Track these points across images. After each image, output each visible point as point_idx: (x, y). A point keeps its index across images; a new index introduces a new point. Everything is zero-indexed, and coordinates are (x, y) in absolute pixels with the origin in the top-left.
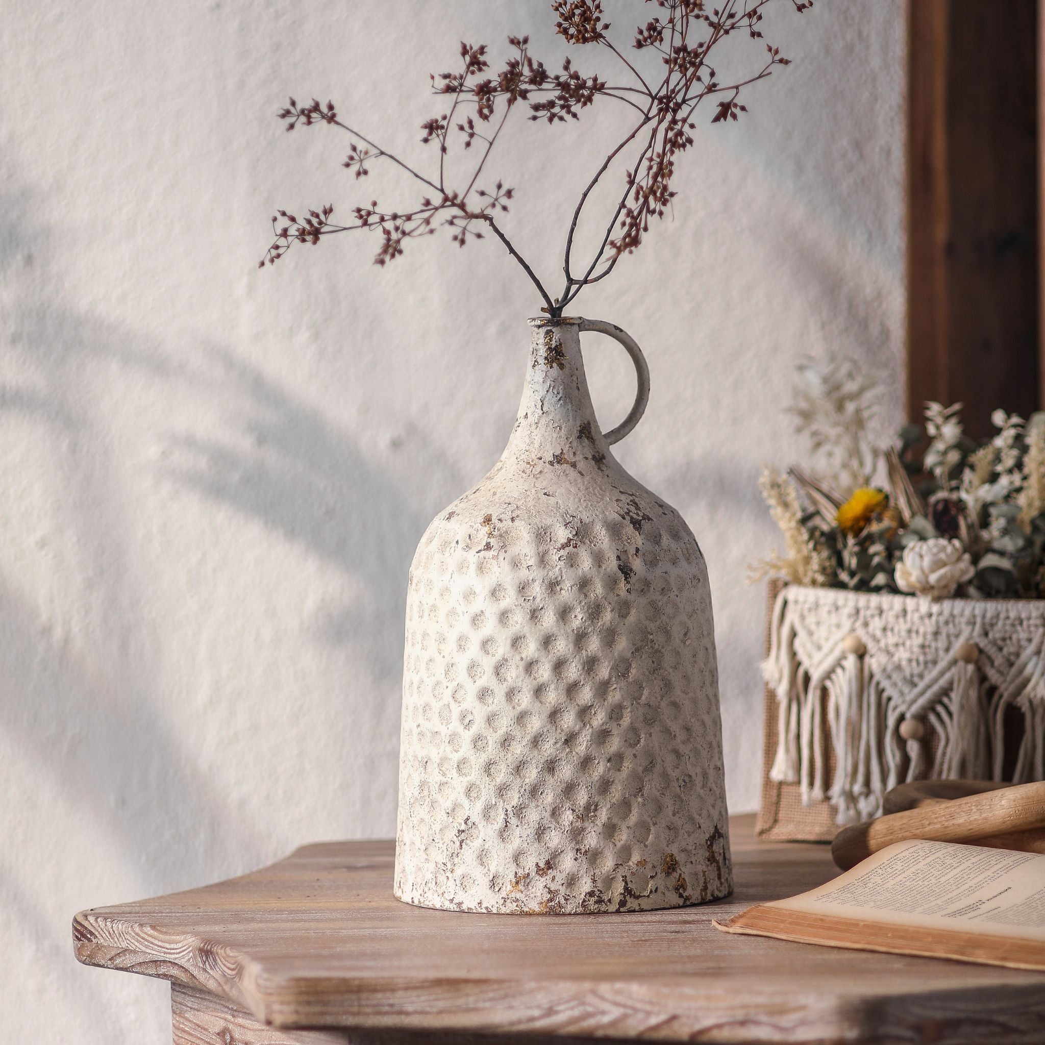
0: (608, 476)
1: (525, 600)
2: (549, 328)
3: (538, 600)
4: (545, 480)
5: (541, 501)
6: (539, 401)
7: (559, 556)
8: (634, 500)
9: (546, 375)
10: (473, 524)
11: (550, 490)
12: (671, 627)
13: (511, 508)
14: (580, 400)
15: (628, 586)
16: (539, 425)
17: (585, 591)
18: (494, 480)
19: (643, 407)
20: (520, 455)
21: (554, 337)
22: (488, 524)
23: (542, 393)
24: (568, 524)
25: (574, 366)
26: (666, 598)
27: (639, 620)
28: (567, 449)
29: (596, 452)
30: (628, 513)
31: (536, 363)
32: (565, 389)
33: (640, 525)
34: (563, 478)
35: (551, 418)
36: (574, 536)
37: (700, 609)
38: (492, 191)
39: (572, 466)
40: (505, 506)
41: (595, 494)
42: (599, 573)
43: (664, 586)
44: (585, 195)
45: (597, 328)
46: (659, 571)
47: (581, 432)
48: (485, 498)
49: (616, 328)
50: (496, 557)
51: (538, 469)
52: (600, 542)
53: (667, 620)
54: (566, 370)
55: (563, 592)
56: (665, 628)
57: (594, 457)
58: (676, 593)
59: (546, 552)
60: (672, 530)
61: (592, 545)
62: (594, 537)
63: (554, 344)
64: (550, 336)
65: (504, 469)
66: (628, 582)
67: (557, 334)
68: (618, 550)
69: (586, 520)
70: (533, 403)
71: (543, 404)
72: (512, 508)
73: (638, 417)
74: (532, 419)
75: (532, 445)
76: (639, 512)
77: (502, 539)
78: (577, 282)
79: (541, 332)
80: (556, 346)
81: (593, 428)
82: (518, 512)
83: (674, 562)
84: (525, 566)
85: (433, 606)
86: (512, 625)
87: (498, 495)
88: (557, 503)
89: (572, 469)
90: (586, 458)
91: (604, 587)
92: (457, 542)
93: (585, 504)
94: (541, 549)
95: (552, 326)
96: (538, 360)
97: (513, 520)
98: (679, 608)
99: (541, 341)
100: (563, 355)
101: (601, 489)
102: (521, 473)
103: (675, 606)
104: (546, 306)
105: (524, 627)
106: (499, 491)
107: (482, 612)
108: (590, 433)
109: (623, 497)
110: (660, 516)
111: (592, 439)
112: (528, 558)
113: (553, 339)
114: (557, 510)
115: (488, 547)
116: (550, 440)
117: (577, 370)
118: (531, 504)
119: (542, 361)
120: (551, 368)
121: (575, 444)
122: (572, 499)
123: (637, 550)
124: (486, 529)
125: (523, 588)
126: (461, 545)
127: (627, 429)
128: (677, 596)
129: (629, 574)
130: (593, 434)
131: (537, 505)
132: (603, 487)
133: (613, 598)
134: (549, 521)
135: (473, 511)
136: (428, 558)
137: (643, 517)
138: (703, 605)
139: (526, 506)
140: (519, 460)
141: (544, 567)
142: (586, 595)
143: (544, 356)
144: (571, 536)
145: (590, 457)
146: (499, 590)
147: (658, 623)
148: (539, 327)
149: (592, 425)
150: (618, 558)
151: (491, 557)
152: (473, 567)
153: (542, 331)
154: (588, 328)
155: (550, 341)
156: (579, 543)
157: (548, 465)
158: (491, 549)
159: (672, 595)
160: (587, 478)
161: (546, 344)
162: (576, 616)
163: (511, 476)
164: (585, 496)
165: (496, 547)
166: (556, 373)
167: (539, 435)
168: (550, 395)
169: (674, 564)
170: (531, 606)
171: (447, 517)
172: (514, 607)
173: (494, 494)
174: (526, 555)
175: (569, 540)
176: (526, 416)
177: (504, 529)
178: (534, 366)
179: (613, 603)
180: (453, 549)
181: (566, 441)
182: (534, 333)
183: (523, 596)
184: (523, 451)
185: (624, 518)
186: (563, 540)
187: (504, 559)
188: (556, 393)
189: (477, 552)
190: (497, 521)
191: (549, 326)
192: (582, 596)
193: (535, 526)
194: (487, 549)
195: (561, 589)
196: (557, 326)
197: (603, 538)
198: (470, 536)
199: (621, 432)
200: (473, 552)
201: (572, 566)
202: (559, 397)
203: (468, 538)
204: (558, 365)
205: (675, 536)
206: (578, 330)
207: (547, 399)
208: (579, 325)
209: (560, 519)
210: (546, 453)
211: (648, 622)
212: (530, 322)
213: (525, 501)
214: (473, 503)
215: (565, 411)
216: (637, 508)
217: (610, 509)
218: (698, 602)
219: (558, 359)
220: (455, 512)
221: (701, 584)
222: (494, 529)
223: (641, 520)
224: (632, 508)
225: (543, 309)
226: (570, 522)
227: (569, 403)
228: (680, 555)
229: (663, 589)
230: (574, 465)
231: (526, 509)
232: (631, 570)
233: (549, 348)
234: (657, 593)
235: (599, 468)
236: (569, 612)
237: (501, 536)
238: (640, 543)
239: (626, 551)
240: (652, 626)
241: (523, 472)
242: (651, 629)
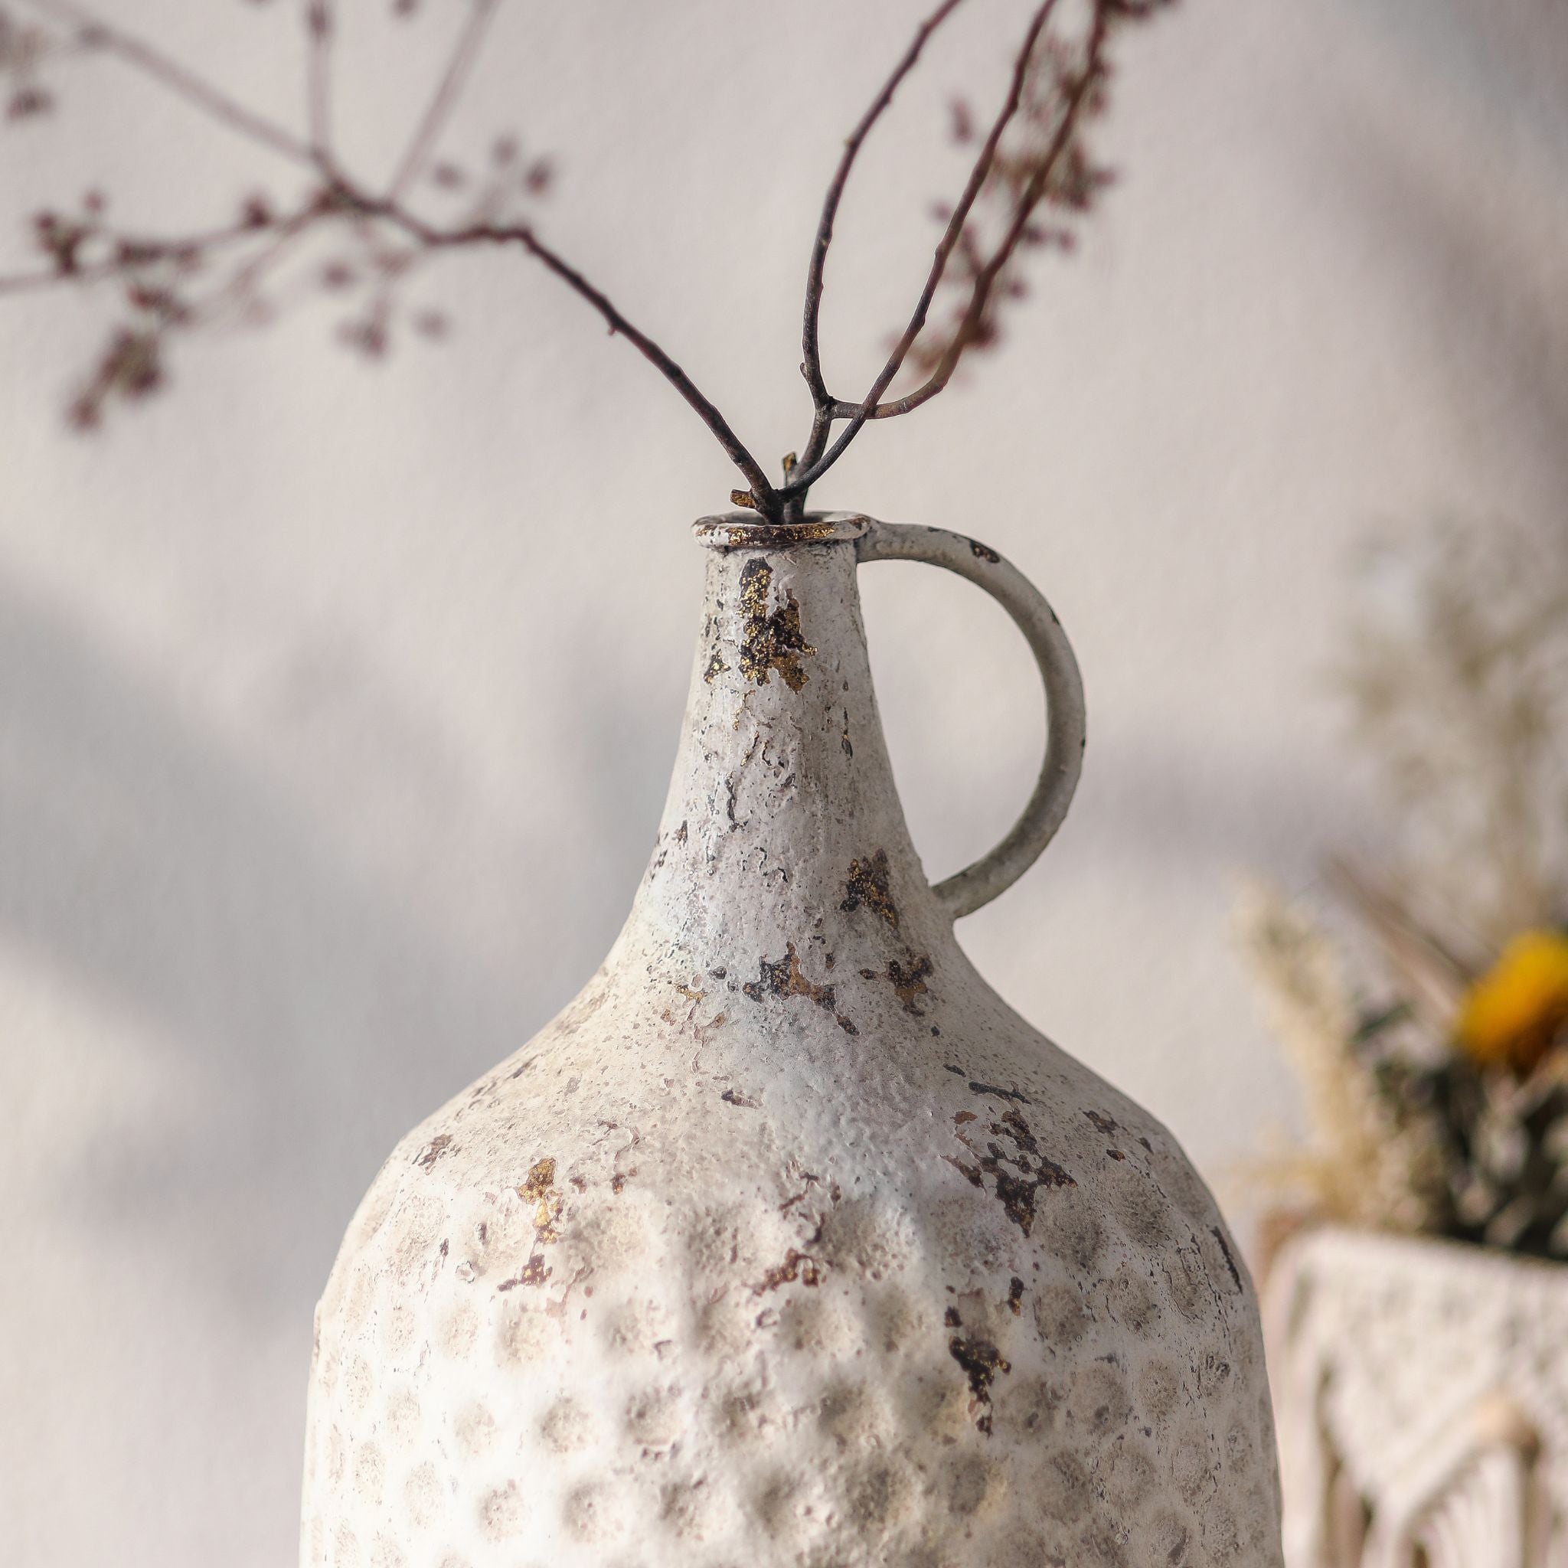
0: (935, 1032)
1: (645, 1453)
2: (757, 555)
3: (687, 1455)
4: (729, 1046)
5: (711, 1121)
6: (723, 786)
7: (759, 1311)
8: (1017, 1112)
9: (746, 706)
10: (495, 1190)
11: (743, 1084)
12: (1125, 1536)
13: (614, 1142)
14: (853, 786)
15: (983, 1410)
16: (722, 865)
17: (840, 1424)
18: (576, 1037)
19: (1061, 798)
20: (659, 960)
21: (773, 584)
22: (541, 1193)
23: (733, 760)
24: (792, 1202)
25: (837, 677)
26: (1107, 1444)
27: (1019, 1518)
28: (807, 943)
29: (902, 953)
30: (993, 1162)
31: (716, 666)
32: (804, 748)
33: (1028, 1201)
34: (787, 1042)
35: (757, 843)
36: (809, 1244)
37: (1226, 1463)
38: (478, 165)
39: (818, 1001)
40: (599, 1133)
41: (887, 1099)
42: (887, 1366)
43: (1102, 1403)
44: (854, 146)
45: (916, 550)
46: (1087, 1353)
47: (852, 887)
48: (541, 1099)
49: (978, 549)
50: (557, 1309)
51: (713, 1008)
52: (894, 1264)
53: (1114, 1514)
54: (811, 691)
55: (768, 1430)
56: (1106, 1540)
57: (894, 971)
58: (1145, 1421)
59: (717, 1299)
60: (1139, 1210)
61: (868, 1274)
62: (876, 1247)
63: (771, 606)
64: (759, 580)
65: (607, 1006)
66: (983, 1398)
67: (782, 571)
68: (951, 1289)
69: (853, 1190)
70: (704, 794)
71: (733, 797)
72: (620, 1144)
73: (1047, 828)
74: (702, 843)
75: (696, 929)
76: (1030, 1158)
77: (582, 1246)
78: (846, 410)
79: (733, 567)
80: (780, 614)
81: (894, 872)
82: (634, 1158)
83: (1140, 1319)
84: (649, 1343)
85: (368, 1447)
86: (604, 1534)
87: (582, 1092)
88: (763, 1128)
89: (821, 1010)
90: (868, 975)
91: (903, 1415)
92: (444, 1248)
93: (852, 1134)
94: (700, 1287)
95: (767, 548)
96: (723, 656)
97: (617, 1182)
98: (1153, 1470)
99: (733, 594)
100: (800, 643)
101: (909, 1079)
102: (657, 1019)
103: (1142, 1464)
104: (746, 485)
105: (640, 1541)
106: (586, 1077)
107: (512, 1485)
108: (883, 889)
109: (980, 1106)
110: (1101, 1166)
111: (891, 908)
112: (659, 1315)
113: (770, 590)
114: (760, 1155)
115: (536, 1271)
116: (752, 913)
117: (845, 687)
118: (680, 1128)
119: (732, 659)
120: (760, 682)
121: (832, 929)
122: (811, 1113)
123: (1017, 1287)
124: (535, 1211)
125: (641, 1415)
126: (457, 1257)
127: (1011, 868)
128: (1148, 1433)
129: (986, 1371)
130: (895, 892)
131: (699, 1134)
132: (918, 1072)
133: (934, 1452)
134: (730, 1194)
135: (499, 1143)
136: (360, 1287)
137: (1040, 1172)
138: (1241, 1445)
139: (663, 1137)
140: (655, 975)
141: (710, 1347)
142: (842, 1442)
143: (740, 642)
144: (798, 1245)
145: (882, 969)
146: (566, 1417)
147: (1081, 1525)
148: (726, 550)
149: (891, 862)
150: (953, 1317)
151: (544, 1305)
152: (487, 1336)
153: (736, 563)
154: (884, 552)
155: (761, 597)
156: (824, 1268)
157: (742, 997)
158: (543, 1279)
159: (1131, 1430)
160: (867, 1041)
161: (747, 605)
162: (809, 1511)
163: (626, 1028)
164: (855, 1106)
165: (559, 1272)
166: (776, 697)
167: (720, 897)
168: (757, 768)
169: (1138, 1325)
170: (664, 1475)
171: (425, 1153)
172: (610, 1476)
173: (572, 1087)
174: (651, 1307)
175: (794, 1259)
176: (683, 833)
177: (589, 1214)
178: (709, 674)
179: (933, 1467)
180: (430, 1267)
181: (803, 918)
182: (712, 567)
183: (639, 1441)
184: (669, 946)
185: (976, 1180)
186: (774, 1259)
187: (584, 1316)
188: (775, 762)
189: (503, 1288)
190: (568, 1185)
191: (755, 548)
192: (831, 1445)
193: (686, 1209)
194: (532, 1279)
195: (763, 1421)
196: (782, 549)
197: (905, 1249)
198: (484, 1229)
199: (992, 879)
200: (487, 1286)
201: (799, 1345)
202: (784, 775)
203: (477, 1235)
204: (784, 675)
205: (1150, 1226)
206: (854, 560)
207: (746, 783)
208: (856, 543)
209: (769, 1188)
210: (738, 956)
211: (1047, 1524)
212: (700, 534)
213: (663, 1120)
214: (506, 1114)
215: (802, 822)
216: (1026, 1142)
217: (933, 1149)
218: (1220, 1441)
219: (785, 655)
220: (449, 1139)
221: (1230, 1380)
222: (559, 1211)
223: (1033, 1186)
224: (1008, 1144)
225: (737, 496)
226: (799, 1198)
227: (818, 798)
228: (1160, 1293)
229: (1100, 1414)
230: (826, 998)
231: (663, 1150)
232: (994, 1356)
233: (757, 619)
234: (1081, 1428)
235: (910, 1008)
236: (789, 1495)
237: (577, 1235)
238: (1028, 1265)
239: (978, 1293)
240: (1061, 1536)
241: (666, 1016)
242: (1059, 1547)
